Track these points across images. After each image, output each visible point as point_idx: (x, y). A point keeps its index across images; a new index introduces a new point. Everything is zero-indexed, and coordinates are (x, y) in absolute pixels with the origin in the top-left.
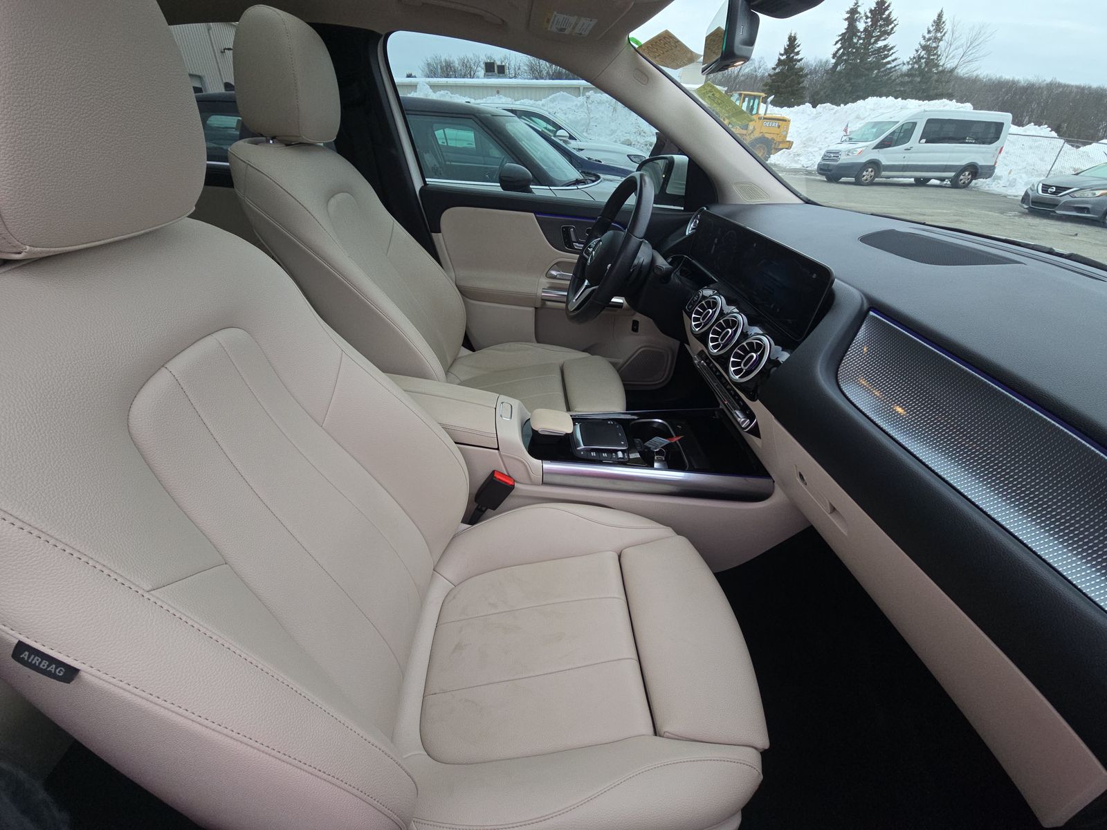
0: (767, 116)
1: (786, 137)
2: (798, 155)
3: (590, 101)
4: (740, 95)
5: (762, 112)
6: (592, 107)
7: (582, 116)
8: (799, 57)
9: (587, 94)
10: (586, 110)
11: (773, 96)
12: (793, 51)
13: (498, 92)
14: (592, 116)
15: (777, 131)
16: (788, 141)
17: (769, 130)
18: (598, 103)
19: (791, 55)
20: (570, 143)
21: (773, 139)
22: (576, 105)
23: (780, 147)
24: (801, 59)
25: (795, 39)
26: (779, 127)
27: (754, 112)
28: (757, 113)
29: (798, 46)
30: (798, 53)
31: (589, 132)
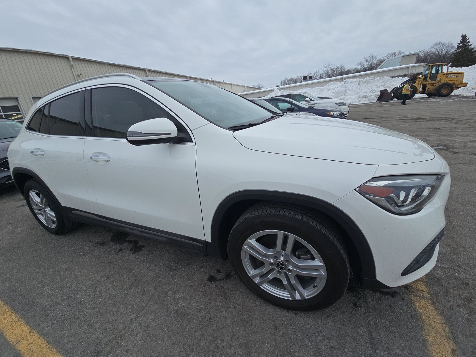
0: (449, 72)
1: (463, 81)
2: (473, 89)
3: (347, 83)
4: (430, 66)
5: (445, 71)
6: (347, 85)
7: (342, 89)
8: (470, 44)
9: (345, 80)
10: (344, 87)
11: (451, 63)
12: (465, 42)
13: (306, 86)
14: (347, 88)
15: (457, 79)
16: (464, 83)
17: (451, 79)
18: (351, 83)
19: (465, 43)
20: (311, 102)
21: (454, 83)
22: (340, 85)
23: (459, 86)
24: (471, 45)
25: (465, 36)
26: (457, 77)
27: (440, 72)
28: (442, 72)
29: (468, 39)
30: (469, 42)
31: (346, 95)
